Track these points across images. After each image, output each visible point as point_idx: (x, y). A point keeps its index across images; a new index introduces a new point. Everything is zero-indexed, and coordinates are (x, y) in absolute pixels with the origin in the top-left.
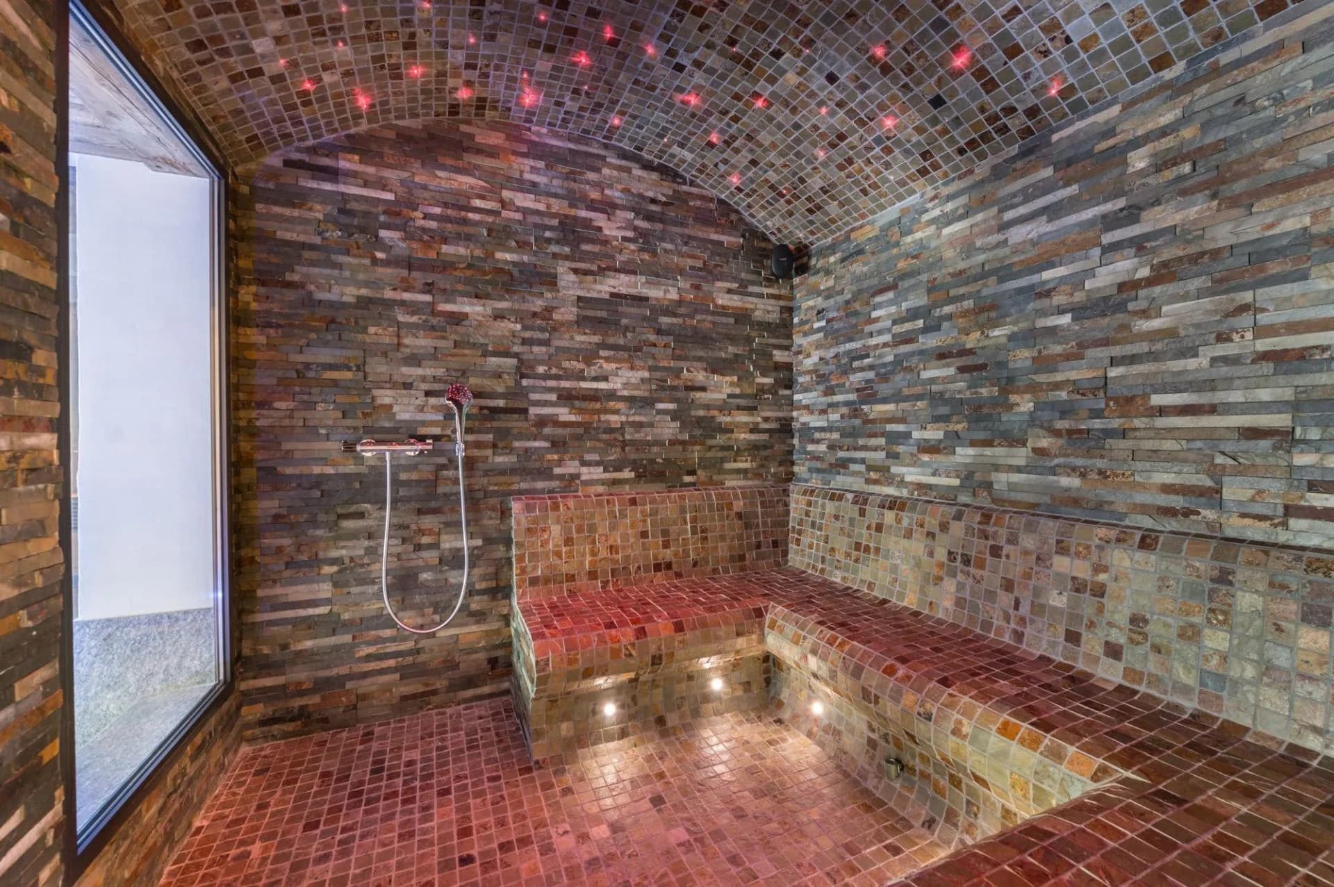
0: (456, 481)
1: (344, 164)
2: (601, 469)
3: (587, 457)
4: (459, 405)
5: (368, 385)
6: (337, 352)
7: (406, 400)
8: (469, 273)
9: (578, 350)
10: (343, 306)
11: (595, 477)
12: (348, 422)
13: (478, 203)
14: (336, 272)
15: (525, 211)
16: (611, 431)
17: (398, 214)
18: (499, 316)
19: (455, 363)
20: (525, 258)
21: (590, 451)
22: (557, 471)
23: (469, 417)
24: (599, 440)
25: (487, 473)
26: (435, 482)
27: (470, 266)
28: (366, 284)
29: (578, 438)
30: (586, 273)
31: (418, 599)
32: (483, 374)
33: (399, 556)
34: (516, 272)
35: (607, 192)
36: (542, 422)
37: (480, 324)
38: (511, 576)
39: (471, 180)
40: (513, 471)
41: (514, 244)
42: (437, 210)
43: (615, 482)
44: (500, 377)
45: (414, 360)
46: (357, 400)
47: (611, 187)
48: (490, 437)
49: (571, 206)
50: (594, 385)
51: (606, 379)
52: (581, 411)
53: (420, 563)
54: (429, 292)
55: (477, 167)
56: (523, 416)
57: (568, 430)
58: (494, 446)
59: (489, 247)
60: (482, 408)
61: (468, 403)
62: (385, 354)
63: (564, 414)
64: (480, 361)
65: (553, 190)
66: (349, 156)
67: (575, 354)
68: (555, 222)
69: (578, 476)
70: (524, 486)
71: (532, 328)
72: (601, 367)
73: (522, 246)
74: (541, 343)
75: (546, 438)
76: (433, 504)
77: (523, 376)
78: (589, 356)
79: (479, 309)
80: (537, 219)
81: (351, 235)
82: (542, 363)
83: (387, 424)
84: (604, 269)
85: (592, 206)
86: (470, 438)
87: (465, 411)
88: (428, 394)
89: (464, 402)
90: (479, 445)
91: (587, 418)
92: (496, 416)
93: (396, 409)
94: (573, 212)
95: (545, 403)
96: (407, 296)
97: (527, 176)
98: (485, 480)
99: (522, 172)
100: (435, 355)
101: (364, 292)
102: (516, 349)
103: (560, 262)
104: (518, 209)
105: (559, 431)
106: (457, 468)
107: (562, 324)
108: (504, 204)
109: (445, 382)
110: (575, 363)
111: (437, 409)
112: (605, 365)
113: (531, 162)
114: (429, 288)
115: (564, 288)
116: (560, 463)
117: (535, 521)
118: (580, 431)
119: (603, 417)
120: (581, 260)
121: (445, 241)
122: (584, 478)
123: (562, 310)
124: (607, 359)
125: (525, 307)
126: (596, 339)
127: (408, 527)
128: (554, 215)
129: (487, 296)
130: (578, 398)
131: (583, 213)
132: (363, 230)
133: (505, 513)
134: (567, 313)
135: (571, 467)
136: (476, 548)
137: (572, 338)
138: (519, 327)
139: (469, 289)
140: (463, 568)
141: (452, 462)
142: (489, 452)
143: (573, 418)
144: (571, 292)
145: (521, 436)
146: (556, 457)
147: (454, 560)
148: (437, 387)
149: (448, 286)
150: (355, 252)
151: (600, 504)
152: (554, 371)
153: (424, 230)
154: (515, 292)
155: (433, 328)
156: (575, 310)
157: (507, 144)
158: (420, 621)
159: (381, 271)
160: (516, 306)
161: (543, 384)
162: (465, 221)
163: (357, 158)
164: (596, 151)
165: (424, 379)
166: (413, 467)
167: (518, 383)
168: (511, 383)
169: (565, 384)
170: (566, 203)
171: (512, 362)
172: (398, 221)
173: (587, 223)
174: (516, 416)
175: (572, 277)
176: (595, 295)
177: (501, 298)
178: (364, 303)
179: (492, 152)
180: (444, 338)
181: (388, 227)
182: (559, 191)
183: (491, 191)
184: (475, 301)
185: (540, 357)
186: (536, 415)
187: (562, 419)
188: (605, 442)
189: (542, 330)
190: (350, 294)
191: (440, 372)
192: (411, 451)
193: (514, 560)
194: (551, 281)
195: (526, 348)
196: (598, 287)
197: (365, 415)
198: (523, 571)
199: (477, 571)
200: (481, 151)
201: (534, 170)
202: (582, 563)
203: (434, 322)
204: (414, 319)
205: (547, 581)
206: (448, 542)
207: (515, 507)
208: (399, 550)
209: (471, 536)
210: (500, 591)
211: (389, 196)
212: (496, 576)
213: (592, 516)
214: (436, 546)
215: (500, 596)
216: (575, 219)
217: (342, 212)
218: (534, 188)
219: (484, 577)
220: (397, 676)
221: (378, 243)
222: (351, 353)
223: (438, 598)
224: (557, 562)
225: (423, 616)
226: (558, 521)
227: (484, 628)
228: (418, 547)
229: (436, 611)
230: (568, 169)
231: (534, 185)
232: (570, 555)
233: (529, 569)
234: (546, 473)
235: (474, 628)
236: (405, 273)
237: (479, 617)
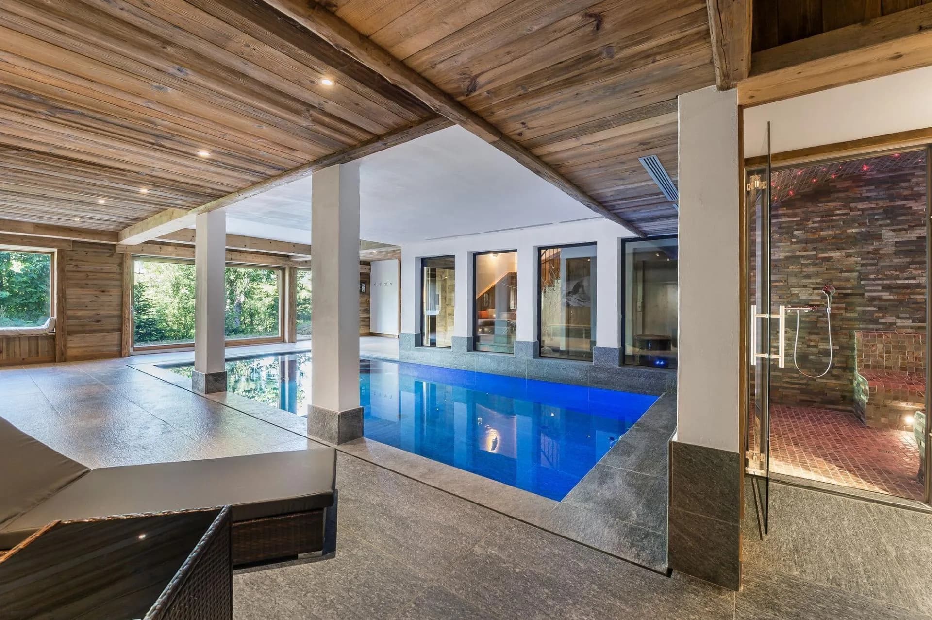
0: (827, 322)
1: (780, 212)
2: (911, 321)
3: (900, 315)
4: (829, 293)
5: (789, 287)
6: (778, 276)
7: (804, 292)
8: (834, 241)
9: (895, 266)
10: (779, 260)
11: (906, 325)
12: (781, 300)
13: (838, 212)
14: (777, 249)
15: (863, 210)
16: (918, 303)
17: (801, 224)
18: (848, 256)
19: (826, 276)
20: (863, 230)
21: (902, 312)
22: (881, 321)
23: (833, 297)
24: (909, 308)
25: (842, 320)
26: (817, 322)
27: (834, 238)
28: (788, 252)
29: (896, 306)
30: (900, 230)
31: (808, 365)
32: (840, 280)
33: (800, 348)
34: (858, 237)
35: (916, 189)
36: (872, 299)
37: (839, 260)
38: (854, 364)
39: (834, 204)
40: (856, 320)
41: (857, 225)
42: (819, 219)
43: (919, 328)
44: (849, 281)
45: (808, 277)
46: (784, 292)
47: (918, 186)
48: (844, 305)
49: (891, 201)
50: (906, 282)
51: (914, 278)
52: (896, 294)
53: (810, 352)
54: (815, 251)
55: (837, 198)
56: (861, 297)
57: (888, 303)
58: (846, 309)
59: (844, 229)
60: (839, 294)
61: (833, 292)
62: (796, 275)
63: (886, 295)
64: (839, 275)
65: (880, 197)
66: (782, 209)
67: (894, 268)
68: (882, 211)
69: (895, 324)
70: (861, 326)
71: (867, 259)
72: (911, 273)
73: (861, 225)
74: (872, 265)
75: (874, 306)
76: (816, 331)
77: (861, 280)
78: (903, 268)
79: (838, 254)
80: (870, 212)
81: (782, 236)
82: (873, 273)
83: (796, 301)
84: (913, 226)
85: (906, 198)
86: (834, 306)
87: (831, 295)
88: (814, 289)
89: (831, 291)
90: (838, 309)
91: (901, 297)
92: (847, 297)
93: (800, 295)
94: (892, 204)
95: (875, 291)
96: (805, 253)
97: (865, 195)
98: (841, 323)
99: (861, 194)
100: (817, 275)
101: (787, 254)
102: (858, 268)
103: (884, 228)
104: (859, 210)
105: (883, 303)
106: (827, 318)
107: (885, 255)
108: (851, 209)
109: (822, 284)
110: (893, 272)
111: (817, 294)
112: (914, 272)
113: (867, 188)
114: (814, 249)
115: (886, 239)
116: (883, 317)
117: (868, 341)
118: (897, 303)
119: (912, 297)
120: (897, 225)
121: (822, 230)
122: (898, 325)
123: (885, 249)
124: (915, 269)
125: (863, 250)
126: (908, 260)
127: (804, 338)
128: (881, 208)
129: (843, 249)
130: (895, 288)
131: (899, 203)
132: (787, 233)
133: (851, 337)
134: (890, 250)
135: (890, 319)
136: (837, 350)
137: (892, 261)
138: (859, 259)
139: (834, 247)
140: (830, 356)
141: (825, 315)
142: (843, 312)
143: (892, 297)
144: (891, 240)
145: (860, 305)
146: (881, 314)
147: (826, 353)
148: (818, 286)
149: (823, 247)
150: (784, 241)
151: (910, 337)
152: (880, 276)
153: (813, 228)
154: (857, 245)
155: (817, 264)
156: (893, 248)
157: (853, 185)
158: (809, 373)
159: (794, 246)
160: (858, 250)
161: (874, 282)
162: (832, 221)
163: (785, 208)
164: (907, 172)
165: (812, 283)
166: (807, 316)
167: (859, 283)
168: (855, 283)
169: (885, 282)
170: (888, 201)
171: (856, 274)
172: (801, 227)
173: (903, 207)
174: (858, 297)
175: (892, 233)
176: (906, 239)
177: (851, 248)
178: (787, 258)
179: (846, 190)
180: (822, 267)
181: (797, 230)
182: (884, 196)
183: (844, 206)
184: (836, 251)
185: (870, 271)
186: (868, 296)
187: (884, 298)
188: (913, 308)
189: (873, 259)
190: (782, 256)
191: (820, 280)
192: (807, 310)
193: (856, 357)
194: (879, 237)
195: (864, 268)
196: (909, 235)
197: (788, 297)
198: (861, 361)
199: (836, 359)
200: (839, 191)
201: (868, 191)
202: (896, 363)
203: (818, 261)
204: (809, 261)
205: (874, 367)
206: (822, 346)
207: (857, 335)
208: (800, 346)
209: (833, 345)
210: (847, 368)
211: (798, 219)
212: (846, 362)
213: (903, 342)
214: (816, 346)
215: (847, 371)
216: (893, 207)
217: (779, 228)
218: (868, 199)
219: (839, 362)
220: (799, 392)
221: (794, 236)
222: (783, 276)
223: (818, 366)
224: (880, 359)
225: (810, 372)
226: (882, 342)
227: (839, 382)
228: (809, 346)
229: (816, 372)
230: (888, 185)
231: (868, 197)
232: (888, 358)
233: (864, 361)
234: (876, 322)
235: (834, 381)
236: (804, 245)
237: (837, 377)
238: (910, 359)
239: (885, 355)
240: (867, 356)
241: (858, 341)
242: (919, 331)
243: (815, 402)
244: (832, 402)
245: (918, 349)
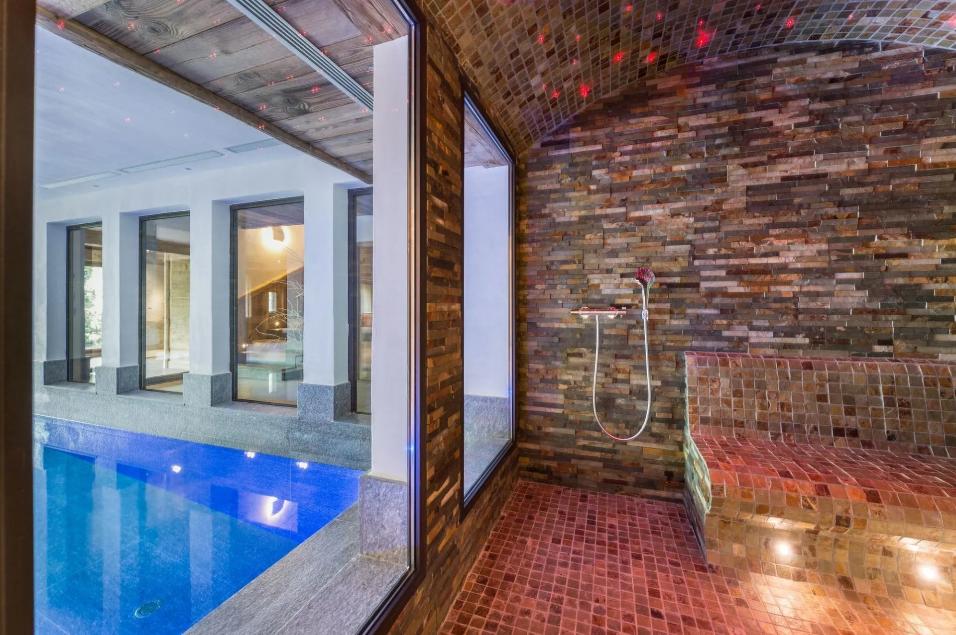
0: (642, 337)
1: (572, 135)
2: (771, 334)
3: (756, 323)
4: (645, 283)
5: (585, 272)
6: (568, 253)
7: (608, 281)
8: (652, 186)
9: (746, 232)
10: (570, 224)
11: (764, 341)
12: (574, 296)
13: (659, 134)
14: (567, 204)
15: (697, 129)
16: (780, 300)
17: (604, 157)
18: (675, 214)
19: (642, 253)
20: (698, 165)
21: (758, 318)
22: (726, 333)
23: (652, 291)
24: (770, 309)
25: (665, 333)
26: (627, 337)
27: (652, 182)
28: (584, 208)
29: (748, 306)
30: (755, 165)
31: (615, 416)
32: (663, 259)
33: (603, 385)
34: (690, 178)
35: (779, 89)
36: (712, 294)
37: (660, 223)
38: (684, 414)
39: (654, 119)
40: (686, 332)
41: (688, 157)
42: (630, 148)
43: (786, 346)
44: (676, 260)
45: (614, 254)
46: (579, 282)
47: (782, 83)
48: (668, 306)
49: (740, 112)
50: (764, 261)
51: (776, 254)
52: (749, 284)
53: (617, 392)
54: (624, 205)
55: (658, 108)
56: (695, 290)
57: (736, 300)
58: (671, 313)
59: (668, 164)
60: (661, 284)
61: (651, 281)
62: (596, 251)
63: (733, 286)
64: (660, 249)
65: (723, 104)
66: (575, 129)
67: (745, 235)
68: (725, 130)
69: (747, 339)
70: (695, 344)
71: (704, 220)
72: (771, 244)
73: (695, 156)
74: (710, 230)
75: (715, 307)
76: (626, 352)
77: (695, 258)
78: (759, 236)
79: (659, 211)
80: (708, 132)
81: (576, 179)
82: (713, 246)
83: (596, 297)
84: (776, 157)
85: (763, 106)
86: (653, 306)
87: (649, 287)
88: (623, 276)
89: (648, 280)
90: (659, 312)
91: (756, 289)
92: (673, 290)
93: (602, 287)
94: (742, 117)
95: (715, 279)
96: (609, 211)
97: (700, 101)
98: (664, 338)
99: (695, 99)
100: (628, 249)
101: (583, 213)
102: (690, 237)
103: (730, 161)
104: (691, 129)
105: (728, 301)
106: (642, 328)
107: (731, 212)
108: (680, 129)
109: (635, 267)
110: (744, 243)
111: (628, 286)
112: (776, 242)
113: (704, 88)
114: (624, 203)
115: (734, 182)
116: (729, 327)
117: (706, 372)
118: (749, 300)
119: (773, 289)
120: (750, 155)
121: (635, 167)
122: (752, 341)
123: (732, 200)
124: (778, 237)
125: (697, 203)
126: (766, 220)
127: (609, 366)
128: (724, 125)
129: (667, 201)
130: (746, 273)
131: (753, 115)
132: (582, 173)
133: (680, 364)
134: (738, 202)
135: (740, 331)
136: (657, 387)
137: (741, 223)
138: (692, 220)
139: (653, 198)
140: (646, 400)
141: (639, 323)
142: (667, 317)
143: (741, 290)
144: (740, 184)
145: (693, 305)
146: (725, 322)
147: (641, 393)
148: (629, 270)
149: (637, 199)
150: (578, 188)
151: (770, 365)
152: (723, 251)
153: (621, 164)
154: (688, 194)
155: (627, 230)
156: (744, 199)
157: (683, 83)
158: (616, 431)
159: (594, 197)
160: (690, 204)
161: (714, 263)
162: (649, 150)
163: (579, 128)
164: (766, 57)
165: (620, 266)
166: (612, 326)
167: (691, 264)
168: (685, 264)
169: (733, 262)
170: (736, 111)
171: (686, 248)
172: (604, 162)
173: (758, 122)
174: (690, 289)
175: (742, 171)
176: (764, 182)
177: (679, 200)
178: (583, 220)
179: (671, 93)
180: (634, 236)
181: (597, 167)
182: (730, 103)
183: (670, 122)
184: (657, 206)
185: (709, 242)
186: (706, 288)
187: (730, 290)
188: (776, 310)
189: (712, 219)
190: (574, 215)
191: (631, 260)
192: (611, 315)
193: (687, 401)
194: (721, 178)
195: (698, 236)
196: (768, 175)
197: (584, 291)
198: (695, 410)
199: (657, 404)
200: (662, 95)
201: (706, 94)
202: (751, 413)
203: (627, 225)
204: (614, 226)
205: (717, 423)
206: (636, 380)
207: (689, 360)
208: (603, 380)
209: (653, 378)
210: (675, 422)
211: (599, 147)
212: (672, 410)
213: (762, 374)
214: (627, 381)
215: (675, 426)
216: (745, 122)
217: (571, 165)
218: (706, 108)
219: (662, 410)
220: (601, 464)
221: (592, 180)
222: (575, 253)
223: (629, 418)
224: (727, 408)
225: (618, 428)
226: (727, 375)
227: (662, 447)
228: (616, 381)
229: (627, 427)
230: (737, 82)
231: (706, 105)
232: (739, 405)
233: (700, 410)
234: (715, 335)
235: (654, 446)
236: (608, 195)
237: (659, 438)
238: (774, 408)
239: (733, 399)
240: (705, 401)
241: (691, 373)
242: (785, 353)
243: (625, 483)
244: (651, 484)
245: (785, 387)
